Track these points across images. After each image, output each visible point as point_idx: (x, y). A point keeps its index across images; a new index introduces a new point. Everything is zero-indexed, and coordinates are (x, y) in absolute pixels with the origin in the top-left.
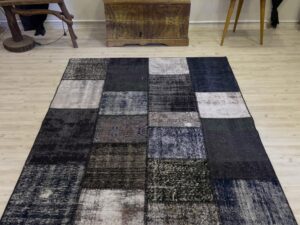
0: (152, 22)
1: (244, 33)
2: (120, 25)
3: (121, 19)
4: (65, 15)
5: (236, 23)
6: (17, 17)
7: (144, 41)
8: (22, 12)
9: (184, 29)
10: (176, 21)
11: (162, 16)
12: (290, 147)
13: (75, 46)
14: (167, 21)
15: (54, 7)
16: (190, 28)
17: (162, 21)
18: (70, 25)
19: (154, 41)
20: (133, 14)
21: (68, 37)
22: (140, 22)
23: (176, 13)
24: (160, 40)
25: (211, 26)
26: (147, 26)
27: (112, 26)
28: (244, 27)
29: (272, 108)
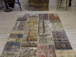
2: (32, 5)
4: (19, 3)
5: (60, 5)
6: (7, 3)
7: (38, 9)
10: (46, 4)
13: (21, 10)
14: (43, 4)
15: (16, 1)
16: (49, 6)
17: (42, 5)
18: (20, 5)
19: (40, 9)
20: (35, 3)
21: (20, 8)
24: (42, 9)
26: (39, 6)
27: (30, 6)
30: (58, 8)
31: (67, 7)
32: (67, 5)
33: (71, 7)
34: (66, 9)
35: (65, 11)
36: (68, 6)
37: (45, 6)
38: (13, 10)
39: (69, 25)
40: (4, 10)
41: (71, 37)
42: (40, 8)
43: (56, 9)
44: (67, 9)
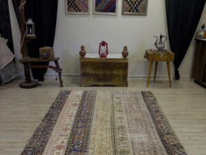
0: (106, 72)
2: (89, 74)
3: (89, 70)
4: (58, 69)
5: (155, 77)
7: (103, 83)
9: (125, 77)
11: (112, 69)
13: (62, 86)
14: (115, 72)
16: (128, 79)
17: (112, 72)
18: (60, 74)
19: (108, 83)
20: (96, 68)
22: (100, 72)
23: (120, 68)
24: (111, 83)
25: (141, 79)
26: (104, 75)
27: (84, 75)
30: (148, 82)
31: (170, 81)
32: (169, 77)
33: (180, 81)
34: (168, 84)
35: (166, 87)
36: (172, 79)
37: (119, 76)
38: (40, 85)
39: (178, 115)
42: (106, 81)
43: (146, 84)
44: (172, 84)
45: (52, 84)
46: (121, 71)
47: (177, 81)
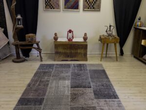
0: (73, 51)
1: (110, 57)
2: (60, 52)
3: (61, 50)
4: (39, 49)
5: (106, 54)
6: (20, 49)
7: (69, 59)
8: (22, 48)
9: (85, 55)
11: (77, 49)
12: (128, 93)
13: (41, 61)
14: (79, 51)
15: (35, 46)
16: (88, 56)
17: (77, 51)
18: (40, 52)
19: (74, 59)
20: (65, 48)
21: (39, 57)
22: (68, 51)
23: (82, 48)
24: (76, 59)
25: (97, 55)
26: (71, 53)
27: (57, 53)
28: (110, 55)
29: (121, 81)
30: (102, 58)
31: (117, 57)
32: (116, 54)
33: (124, 57)
34: (115, 59)
35: (114, 61)
36: (118, 55)
37: (81, 53)
38: (27, 60)
40: (11, 60)
41: (127, 97)
42: (72, 57)
43: (100, 59)
44: (118, 59)
45: (35, 60)
46: (82, 50)
47: (121, 57)
